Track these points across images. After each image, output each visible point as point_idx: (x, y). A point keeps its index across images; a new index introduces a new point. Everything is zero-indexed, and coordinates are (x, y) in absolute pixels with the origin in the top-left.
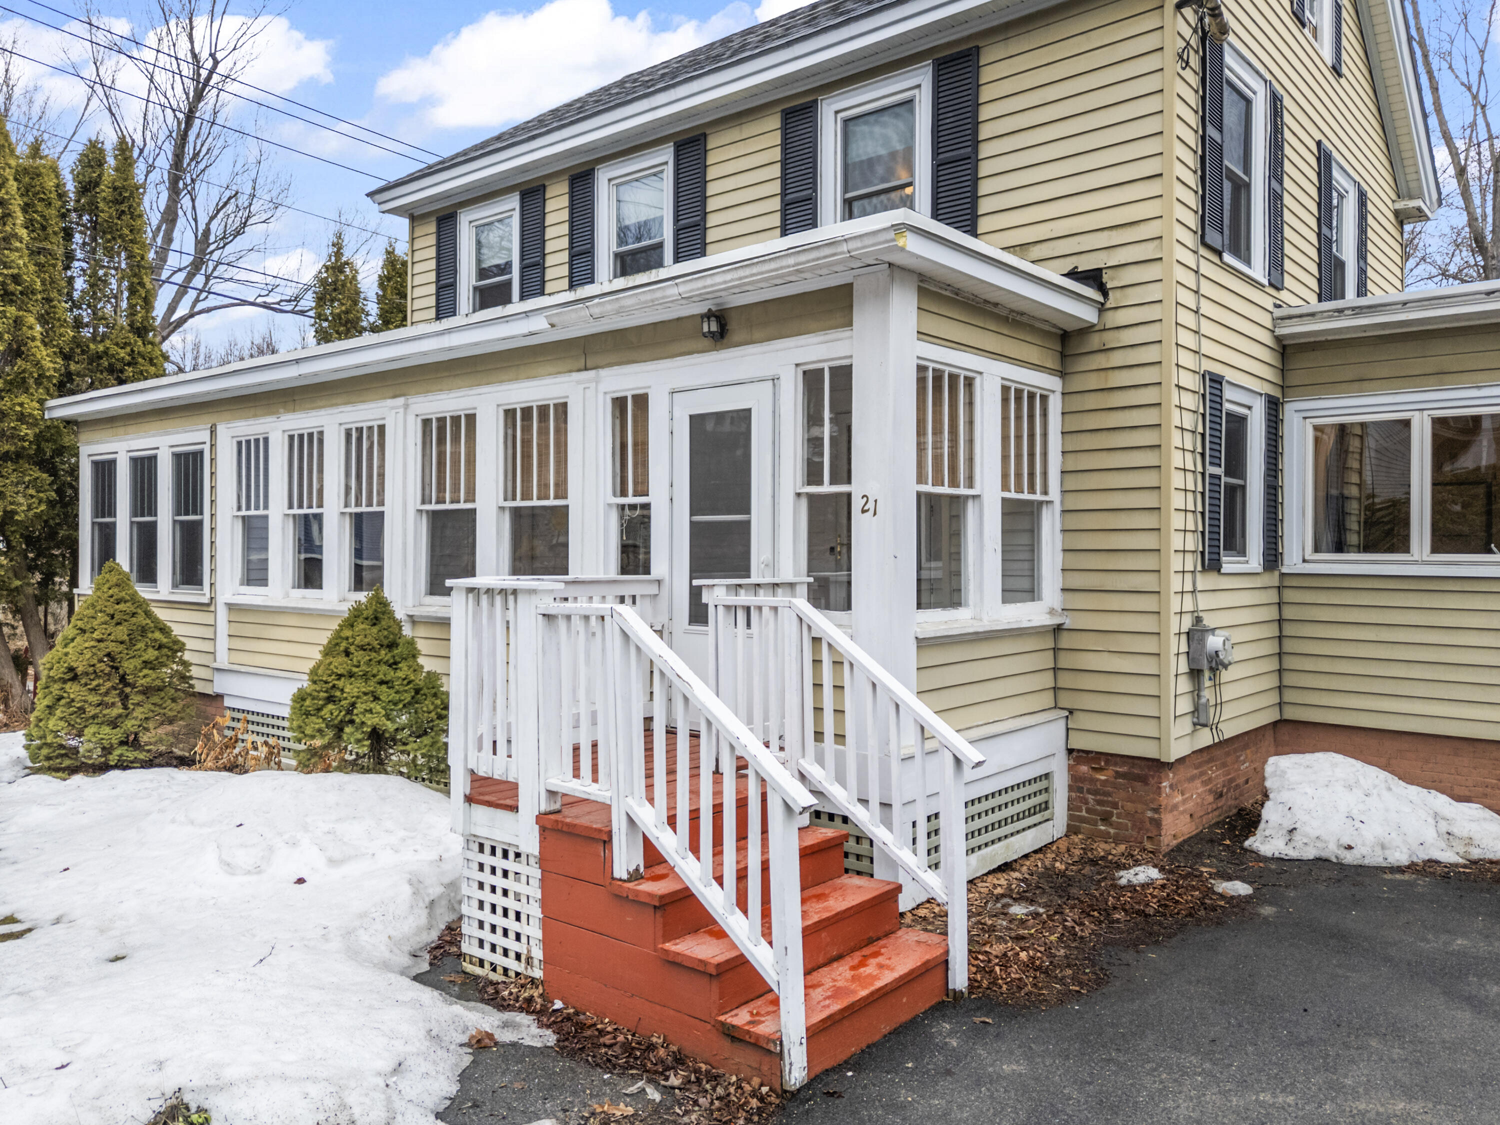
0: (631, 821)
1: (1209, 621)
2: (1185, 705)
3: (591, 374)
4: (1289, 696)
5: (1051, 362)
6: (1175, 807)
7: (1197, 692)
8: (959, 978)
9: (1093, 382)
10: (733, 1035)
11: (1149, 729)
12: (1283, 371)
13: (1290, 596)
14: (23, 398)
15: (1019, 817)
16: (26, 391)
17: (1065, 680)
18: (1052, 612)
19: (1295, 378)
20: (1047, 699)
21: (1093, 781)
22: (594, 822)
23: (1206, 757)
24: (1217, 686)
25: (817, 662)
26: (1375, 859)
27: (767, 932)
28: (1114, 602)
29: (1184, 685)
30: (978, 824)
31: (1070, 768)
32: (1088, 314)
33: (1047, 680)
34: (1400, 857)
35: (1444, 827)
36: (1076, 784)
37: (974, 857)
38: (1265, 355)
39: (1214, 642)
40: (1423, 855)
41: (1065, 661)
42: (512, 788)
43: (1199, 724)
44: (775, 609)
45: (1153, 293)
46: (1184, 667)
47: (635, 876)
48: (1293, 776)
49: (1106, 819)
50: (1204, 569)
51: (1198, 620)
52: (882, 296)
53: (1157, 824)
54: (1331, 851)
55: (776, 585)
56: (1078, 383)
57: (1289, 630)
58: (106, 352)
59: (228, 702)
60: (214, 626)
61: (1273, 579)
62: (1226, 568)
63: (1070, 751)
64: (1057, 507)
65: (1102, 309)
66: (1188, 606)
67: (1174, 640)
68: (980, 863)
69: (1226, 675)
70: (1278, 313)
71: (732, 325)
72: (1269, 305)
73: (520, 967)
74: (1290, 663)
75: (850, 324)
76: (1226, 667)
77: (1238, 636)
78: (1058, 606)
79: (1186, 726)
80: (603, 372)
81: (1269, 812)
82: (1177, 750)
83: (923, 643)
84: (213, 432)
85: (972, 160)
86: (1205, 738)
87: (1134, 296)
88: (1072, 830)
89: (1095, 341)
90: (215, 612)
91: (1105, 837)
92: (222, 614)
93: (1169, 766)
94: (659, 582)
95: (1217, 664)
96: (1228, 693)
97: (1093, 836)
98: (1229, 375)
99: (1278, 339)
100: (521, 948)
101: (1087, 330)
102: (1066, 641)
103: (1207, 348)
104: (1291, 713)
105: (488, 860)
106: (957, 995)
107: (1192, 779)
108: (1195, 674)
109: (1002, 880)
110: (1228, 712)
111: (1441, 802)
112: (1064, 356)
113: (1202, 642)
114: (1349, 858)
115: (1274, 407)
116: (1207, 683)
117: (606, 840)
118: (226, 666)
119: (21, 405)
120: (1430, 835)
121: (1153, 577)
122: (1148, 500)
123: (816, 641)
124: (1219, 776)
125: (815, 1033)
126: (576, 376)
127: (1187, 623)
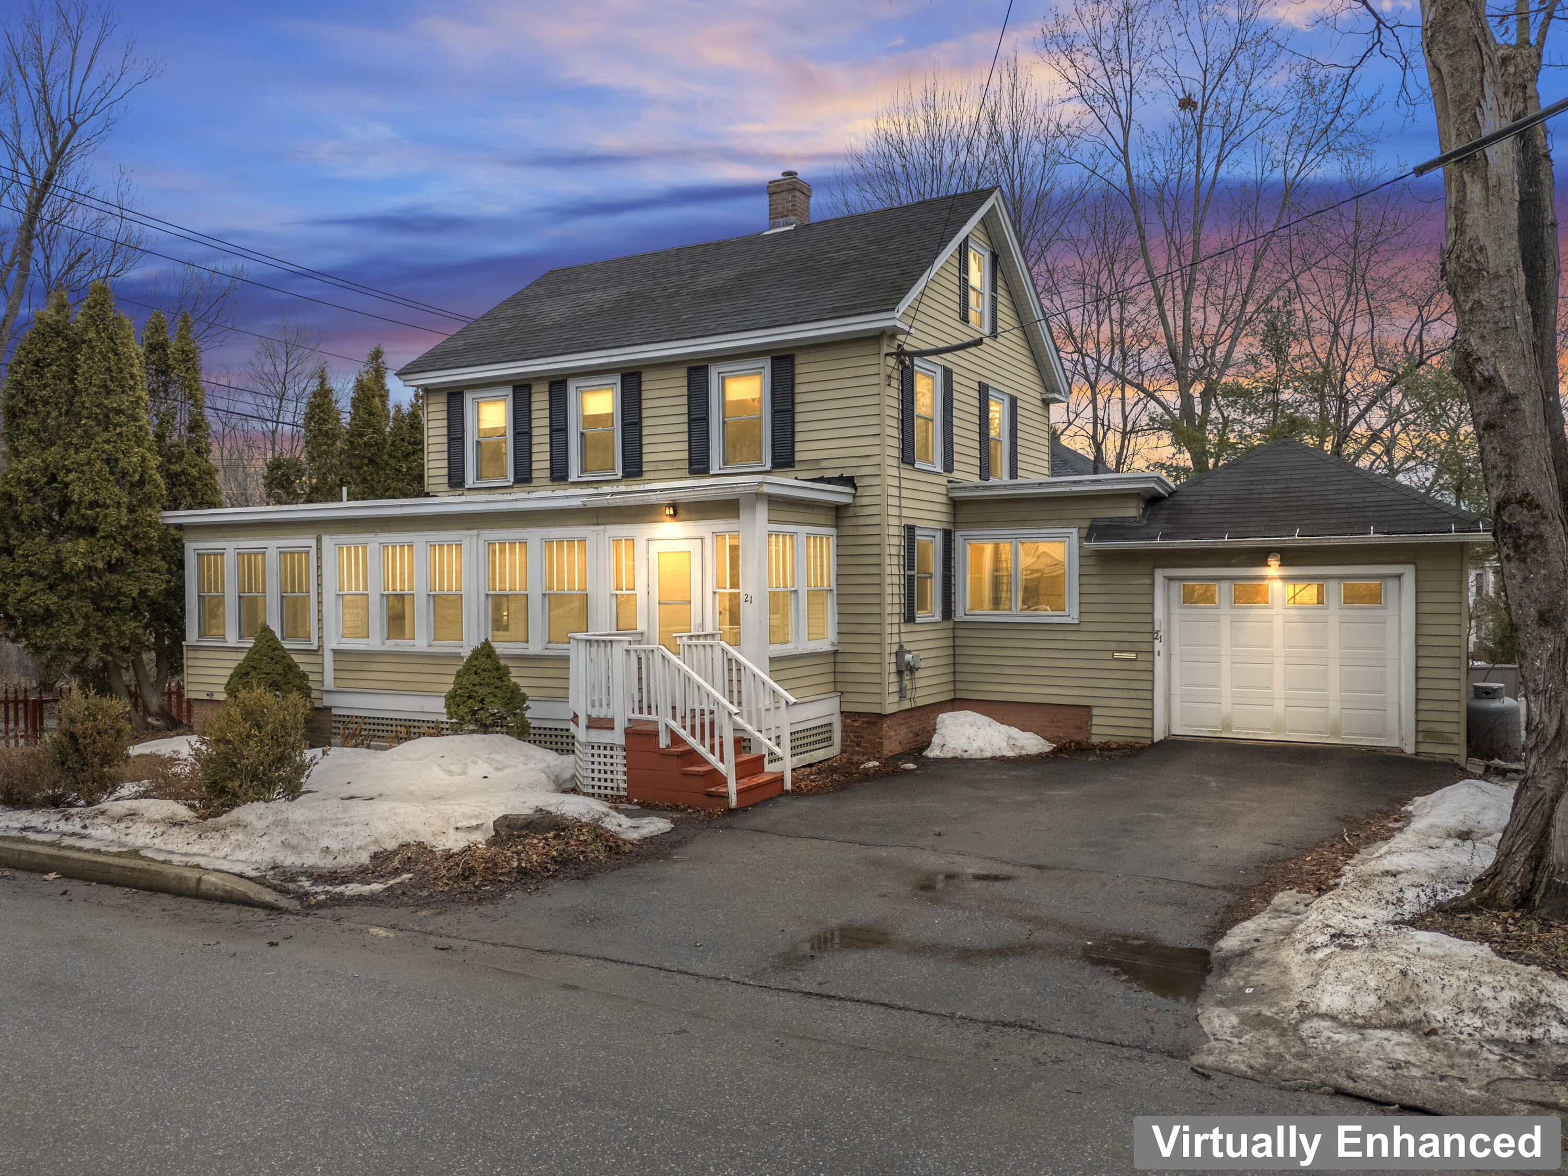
0: (667, 726)
1: (907, 647)
2: (894, 688)
3: (602, 527)
4: (959, 686)
5: (832, 521)
6: (891, 737)
7: (900, 682)
8: (788, 785)
9: (851, 531)
10: (710, 795)
11: (876, 699)
12: (955, 514)
13: (959, 633)
14: (149, 511)
15: (816, 742)
16: (150, 505)
17: (840, 678)
18: (833, 644)
19: (960, 519)
20: (831, 687)
21: (853, 726)
22: (650, 728)
23: (908, 714)
24: (913, 679)
25: (730, 670)
26: (977, 755)
27: (722, 759)
28: (862, 639)
29: (894, 678)
30: (797, 743)
31: (842, 721)
32: (847, 500)
33: (831, 678)
34: (988, 754)
35: (1012, 742)
36: (845, 729)
37: (795, 758)
38: (943, 508)
39: (908, 657)
40: (999, 754)
41: (840, 668)
42: (612, 720)
43: (902, 697)
44: (712, 646)
45: (877, 491)
46: (893, 668)
47: (668, 747)
48: (948, 722)
49: (858, 745)
50: (906, 622)
51: (901, 647)
52: (753, 507)
53: (881, 744)
54: (959, 753)
55: (706, 635)
56: (844, 532)
57: (958, 651)
58: (183, 472)
59: (334, 712)
60: (322, 664)
61: (950, 624)
62: (918, 620)
63: (842, 713)
64: (835, 592)
65: (854, 496)
66: (896, 639)
67: (887, 657)
68: (797, 761)
69: (918, 674)
70: (950, 485)
71: (680, 511)
72: (945, 483)
73: (614, 793)
74: (959, 668)
75: (738, 517)
76: (917, 669)
77: (922, 655)
78: (836, 642)
79: (896, 698)
80: (609, 527)
81: (936, 739)
82: (890, 710)
83: (772, 660)
84: (319, 541)
85: (792, 412)
86: (907, 705)
87: (869, 491)
88: (843, 751)
89: (851, 511)
90: (322, 655)
91: (858, 753)
92: (328, 658)
93: (886, 716)
94: (642, 634)
95: (912, 669)
96: (919, 683)
97: (852, 754)
98: (918, 523)
99: (951, 499)
100: (614, 785)
101: (847, 506)
102: (840, 658)
103: (905, 513)
104: (960, 695)
105: (596, 751)
106: (787, 791)
107: (901, 724)
108: (900, 673)
109: (809, 770)
110: (919, 693)
111: (1014, 731)
112: (837, 518)
113: (903, 657)
114: (965, 755)
115: (948, 536)
116: (906, 678)
117: (656, 734)
118: (333, 688)
119: (150, 516)
120: (1004, 745)
121: (877, 627)
122: (875, 590)
123: (730, 660)
124: (916, 725)
125: (739, 793)
126: (592, 528)
127: (895, 648)
